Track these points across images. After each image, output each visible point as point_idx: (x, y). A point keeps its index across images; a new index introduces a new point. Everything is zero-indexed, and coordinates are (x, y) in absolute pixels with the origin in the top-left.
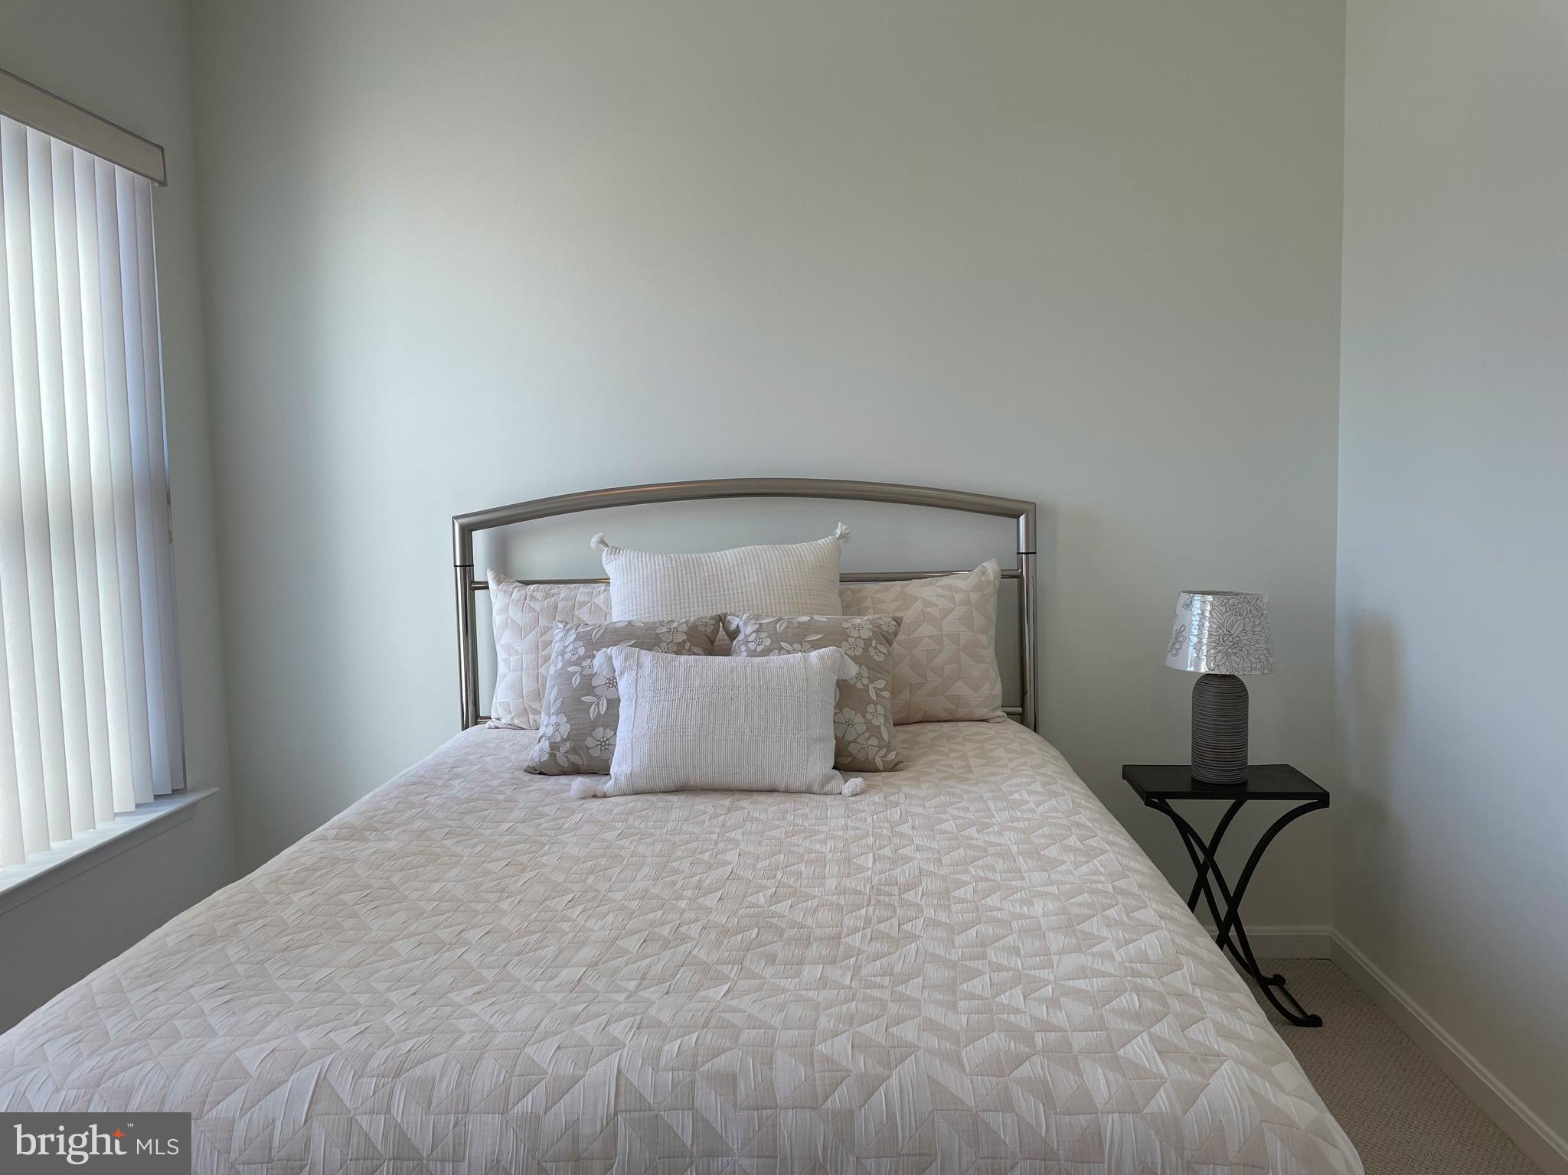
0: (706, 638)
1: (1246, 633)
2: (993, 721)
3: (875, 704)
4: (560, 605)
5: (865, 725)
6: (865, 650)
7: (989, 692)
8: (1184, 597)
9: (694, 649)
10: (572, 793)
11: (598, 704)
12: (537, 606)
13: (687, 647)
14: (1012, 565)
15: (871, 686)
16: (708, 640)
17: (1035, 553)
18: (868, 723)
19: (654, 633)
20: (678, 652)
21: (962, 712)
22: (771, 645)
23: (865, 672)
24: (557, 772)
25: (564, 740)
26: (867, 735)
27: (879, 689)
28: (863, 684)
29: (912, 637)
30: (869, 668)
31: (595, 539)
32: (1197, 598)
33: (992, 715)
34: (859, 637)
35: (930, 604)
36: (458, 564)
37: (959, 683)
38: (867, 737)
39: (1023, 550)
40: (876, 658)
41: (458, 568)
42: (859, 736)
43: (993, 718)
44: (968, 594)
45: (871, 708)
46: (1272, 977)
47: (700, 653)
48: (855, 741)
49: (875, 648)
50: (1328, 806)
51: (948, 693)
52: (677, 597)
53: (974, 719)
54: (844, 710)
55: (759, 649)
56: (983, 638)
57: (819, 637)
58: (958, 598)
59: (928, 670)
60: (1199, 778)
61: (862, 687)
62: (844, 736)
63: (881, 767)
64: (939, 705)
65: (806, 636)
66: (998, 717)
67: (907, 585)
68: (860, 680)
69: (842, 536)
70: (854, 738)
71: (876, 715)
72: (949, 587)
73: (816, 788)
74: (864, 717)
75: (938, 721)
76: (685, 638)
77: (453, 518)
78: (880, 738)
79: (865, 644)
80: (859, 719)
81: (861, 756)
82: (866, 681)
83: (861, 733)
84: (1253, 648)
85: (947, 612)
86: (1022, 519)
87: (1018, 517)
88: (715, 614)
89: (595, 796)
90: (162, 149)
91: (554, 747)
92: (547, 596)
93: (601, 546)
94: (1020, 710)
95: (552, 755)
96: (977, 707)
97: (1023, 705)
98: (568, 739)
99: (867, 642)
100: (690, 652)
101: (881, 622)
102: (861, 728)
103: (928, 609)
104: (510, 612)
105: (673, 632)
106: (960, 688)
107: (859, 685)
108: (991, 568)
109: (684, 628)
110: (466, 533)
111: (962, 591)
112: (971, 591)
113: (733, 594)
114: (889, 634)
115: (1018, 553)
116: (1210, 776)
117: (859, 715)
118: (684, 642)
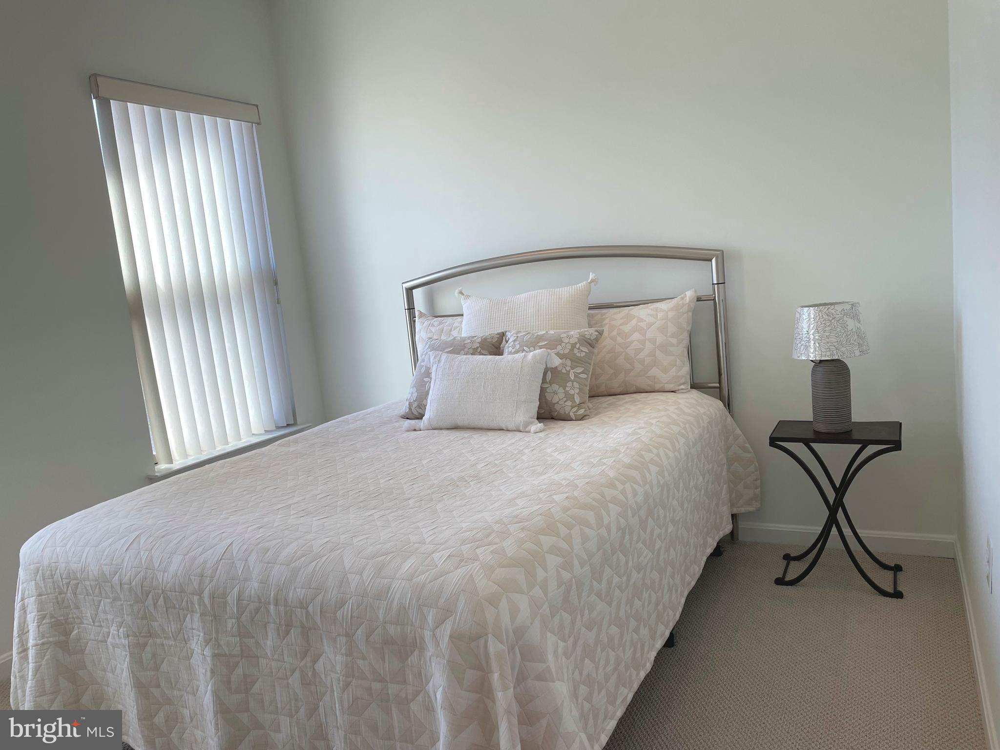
0: (491, 345)
1: (818, 332)
2: (680, 391)
3: (573, 381)
4: (445, 328)
5: (564, 394)
6: (572, 350)
7: (675, 374)
8: (799, 310)
9: (483, 352)
10: (403, 428)
11: (430, 382)
12: (433, 329)
13: (478, 351)
14: (706, 291)
15: (572, 371)
16: (493, 346)
17: (724, 283)
18: (566, 393)
19: (463, 343)
20: (473, 354)
21: (658, 386)
22: (519, 348)
23: (569, 363)
24: (413, 418)
25: (414, 401)
26: (565, 399)
27: (577, 373)
28: (566, 370)
29: (627, 341)
30: (572, 361)
31: (457, 291)
32: (806, 309)
33: (676, 388)
34: (568, 343)
35: (642, 320)
36: (406, 308)
37: (655, 368)
38: (564, 401)
39: (715, 282)
40: (578, 355)
41: (407, 310)
42: (560, 400)
43: (679, 390)
44: (667, 313)
45: (569, 384)
46: (893, 565)
47: (486, 354)
48: (558, 403)
49: (579, 349)
50: (901, 450)
51: (648, 375)
52: (489, 323)
53: (665, 390)
54: (552, 385)
55: (513, 351)
56: (674, 341)
57: (546, 343)
58: (660, 315)
59: (635, 361)
60: (816, 429)
61: (565, 372)
62: (552, 400)
63: (573, 417)
64: (642, 382)
65: (538, 343)
66: (682, 389)
67: (632, 309)
68: (565, 367)
69: (592, 281)
70: (557, 401)
71: (573, 387)
72: (656, 309)
73: (521, 428)
74: (564, 389)
75: (647, 392)
76: (478, 345)
77: (403, 283)
78: (573, 401)
79: (572, 346)
80: (561, 390)
81: (562, 412)
82: (568, 368)
83: (561, 398)
84: (823, 341)
85: (650, 325)
86: (714, 261)
87: (711, 260)
88: (500, 331)
89: (415, 430)
90: (257, 106)
91: (410, 405)
92: (440, 323)
93: (460, 295)
94: (718, 385)
95: (410, 409)
96: (666, 383)
97: (720, 383)
98: (416, 400)
99: (574, 346)
100: (481, 354)
101: (586, 333)
102: (561, 395)
103: (639, 324)
104: (421, 333)
105: (472, 342)
106: (655, 372)
107: (564, 371)
108: (689, 295)
109: (479, 340)
110: (409, 291)
111: (664, 311)
112: (669, 311)
113: (519, 319)
114: (591, 340)
115: (713, 284)
116: (822, 428)
117: (561, 388)
118: (477, 348)
